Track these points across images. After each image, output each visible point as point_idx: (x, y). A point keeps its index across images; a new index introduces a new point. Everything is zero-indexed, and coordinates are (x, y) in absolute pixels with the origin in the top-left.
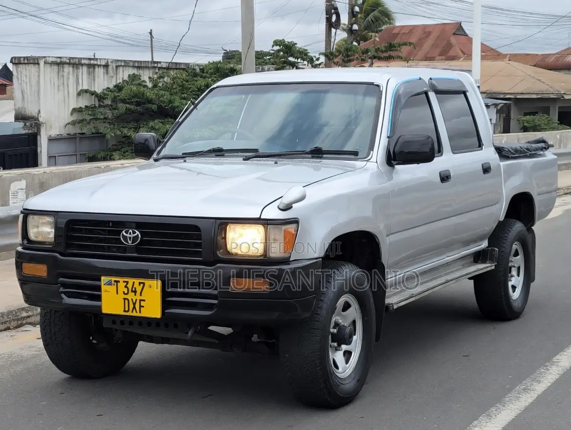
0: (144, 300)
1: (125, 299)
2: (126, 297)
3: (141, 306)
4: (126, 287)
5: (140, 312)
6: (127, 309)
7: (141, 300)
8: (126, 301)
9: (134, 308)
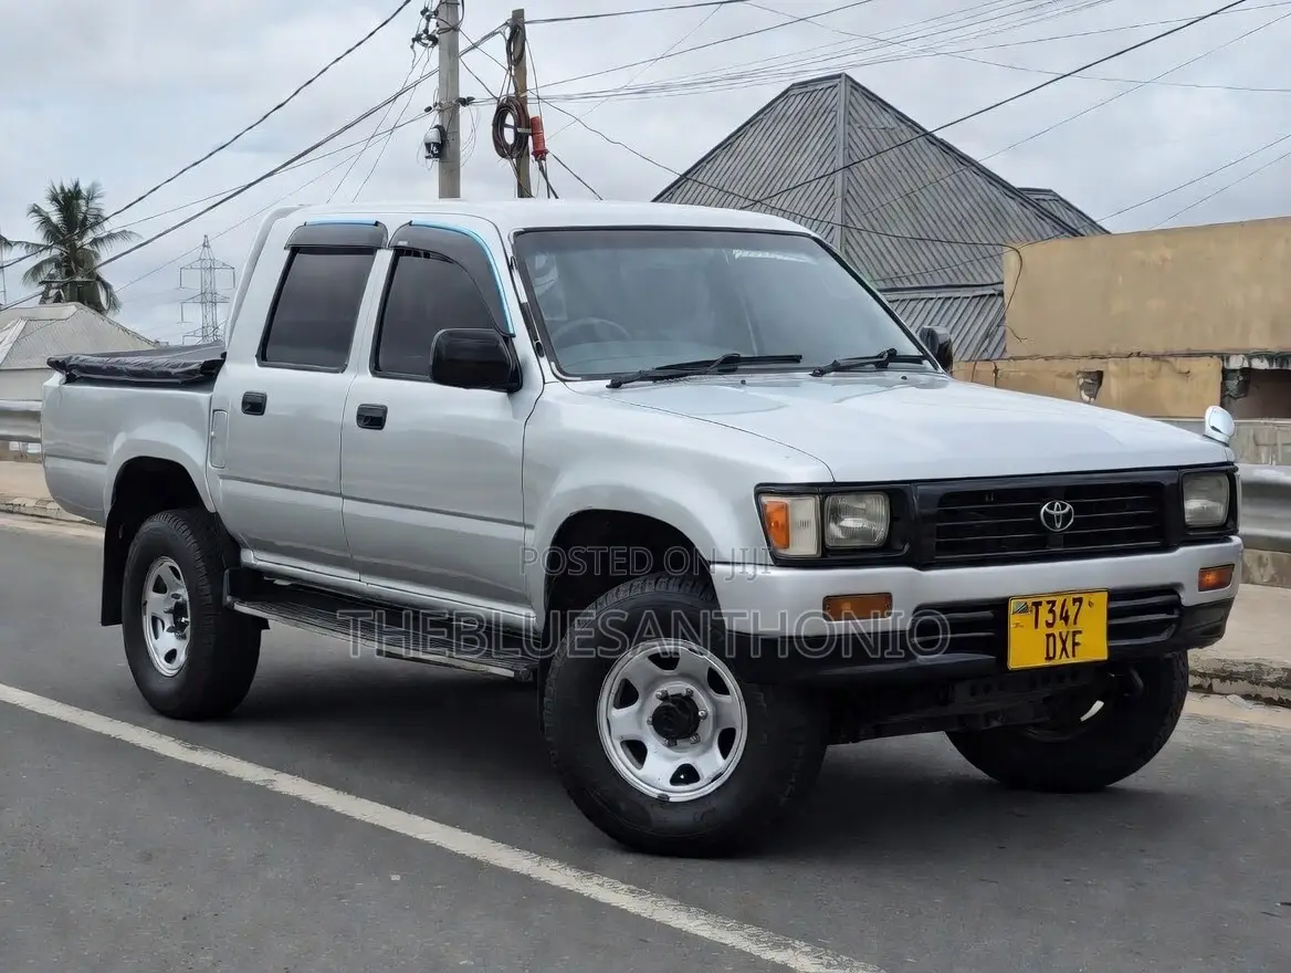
0: (1080, 632)
1: (1048, 636)
2: (1050, 631)
3: (1075, 644)
4: (1051, 611)
5: (1074, 656)
6: (1051, 655)
7: (1075, 633)
8: (1051, 638)
9: (1064, 649)
